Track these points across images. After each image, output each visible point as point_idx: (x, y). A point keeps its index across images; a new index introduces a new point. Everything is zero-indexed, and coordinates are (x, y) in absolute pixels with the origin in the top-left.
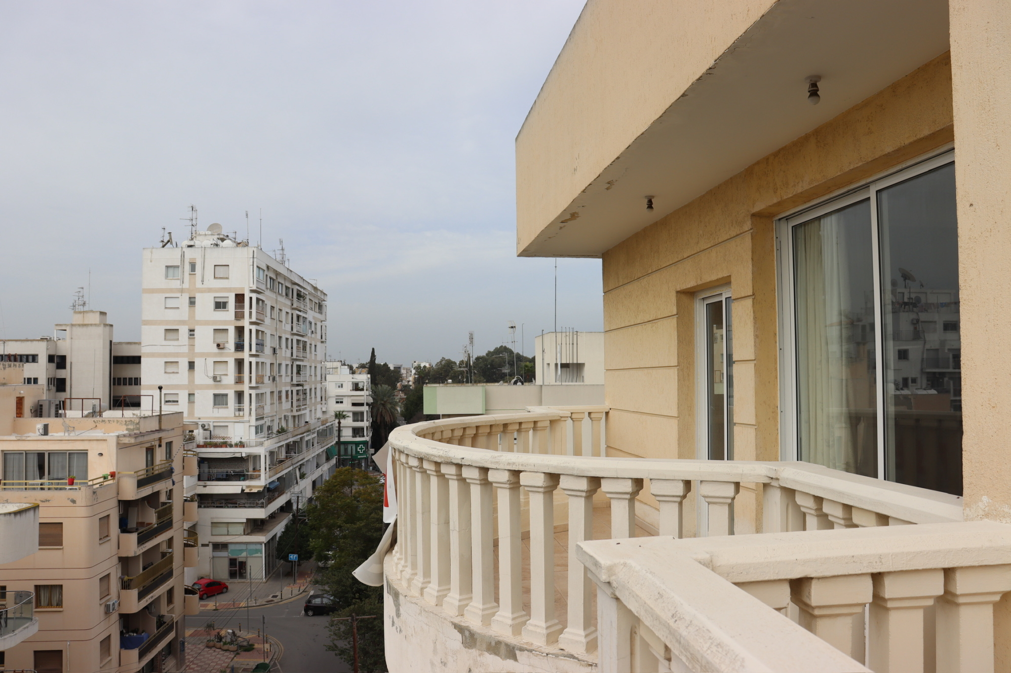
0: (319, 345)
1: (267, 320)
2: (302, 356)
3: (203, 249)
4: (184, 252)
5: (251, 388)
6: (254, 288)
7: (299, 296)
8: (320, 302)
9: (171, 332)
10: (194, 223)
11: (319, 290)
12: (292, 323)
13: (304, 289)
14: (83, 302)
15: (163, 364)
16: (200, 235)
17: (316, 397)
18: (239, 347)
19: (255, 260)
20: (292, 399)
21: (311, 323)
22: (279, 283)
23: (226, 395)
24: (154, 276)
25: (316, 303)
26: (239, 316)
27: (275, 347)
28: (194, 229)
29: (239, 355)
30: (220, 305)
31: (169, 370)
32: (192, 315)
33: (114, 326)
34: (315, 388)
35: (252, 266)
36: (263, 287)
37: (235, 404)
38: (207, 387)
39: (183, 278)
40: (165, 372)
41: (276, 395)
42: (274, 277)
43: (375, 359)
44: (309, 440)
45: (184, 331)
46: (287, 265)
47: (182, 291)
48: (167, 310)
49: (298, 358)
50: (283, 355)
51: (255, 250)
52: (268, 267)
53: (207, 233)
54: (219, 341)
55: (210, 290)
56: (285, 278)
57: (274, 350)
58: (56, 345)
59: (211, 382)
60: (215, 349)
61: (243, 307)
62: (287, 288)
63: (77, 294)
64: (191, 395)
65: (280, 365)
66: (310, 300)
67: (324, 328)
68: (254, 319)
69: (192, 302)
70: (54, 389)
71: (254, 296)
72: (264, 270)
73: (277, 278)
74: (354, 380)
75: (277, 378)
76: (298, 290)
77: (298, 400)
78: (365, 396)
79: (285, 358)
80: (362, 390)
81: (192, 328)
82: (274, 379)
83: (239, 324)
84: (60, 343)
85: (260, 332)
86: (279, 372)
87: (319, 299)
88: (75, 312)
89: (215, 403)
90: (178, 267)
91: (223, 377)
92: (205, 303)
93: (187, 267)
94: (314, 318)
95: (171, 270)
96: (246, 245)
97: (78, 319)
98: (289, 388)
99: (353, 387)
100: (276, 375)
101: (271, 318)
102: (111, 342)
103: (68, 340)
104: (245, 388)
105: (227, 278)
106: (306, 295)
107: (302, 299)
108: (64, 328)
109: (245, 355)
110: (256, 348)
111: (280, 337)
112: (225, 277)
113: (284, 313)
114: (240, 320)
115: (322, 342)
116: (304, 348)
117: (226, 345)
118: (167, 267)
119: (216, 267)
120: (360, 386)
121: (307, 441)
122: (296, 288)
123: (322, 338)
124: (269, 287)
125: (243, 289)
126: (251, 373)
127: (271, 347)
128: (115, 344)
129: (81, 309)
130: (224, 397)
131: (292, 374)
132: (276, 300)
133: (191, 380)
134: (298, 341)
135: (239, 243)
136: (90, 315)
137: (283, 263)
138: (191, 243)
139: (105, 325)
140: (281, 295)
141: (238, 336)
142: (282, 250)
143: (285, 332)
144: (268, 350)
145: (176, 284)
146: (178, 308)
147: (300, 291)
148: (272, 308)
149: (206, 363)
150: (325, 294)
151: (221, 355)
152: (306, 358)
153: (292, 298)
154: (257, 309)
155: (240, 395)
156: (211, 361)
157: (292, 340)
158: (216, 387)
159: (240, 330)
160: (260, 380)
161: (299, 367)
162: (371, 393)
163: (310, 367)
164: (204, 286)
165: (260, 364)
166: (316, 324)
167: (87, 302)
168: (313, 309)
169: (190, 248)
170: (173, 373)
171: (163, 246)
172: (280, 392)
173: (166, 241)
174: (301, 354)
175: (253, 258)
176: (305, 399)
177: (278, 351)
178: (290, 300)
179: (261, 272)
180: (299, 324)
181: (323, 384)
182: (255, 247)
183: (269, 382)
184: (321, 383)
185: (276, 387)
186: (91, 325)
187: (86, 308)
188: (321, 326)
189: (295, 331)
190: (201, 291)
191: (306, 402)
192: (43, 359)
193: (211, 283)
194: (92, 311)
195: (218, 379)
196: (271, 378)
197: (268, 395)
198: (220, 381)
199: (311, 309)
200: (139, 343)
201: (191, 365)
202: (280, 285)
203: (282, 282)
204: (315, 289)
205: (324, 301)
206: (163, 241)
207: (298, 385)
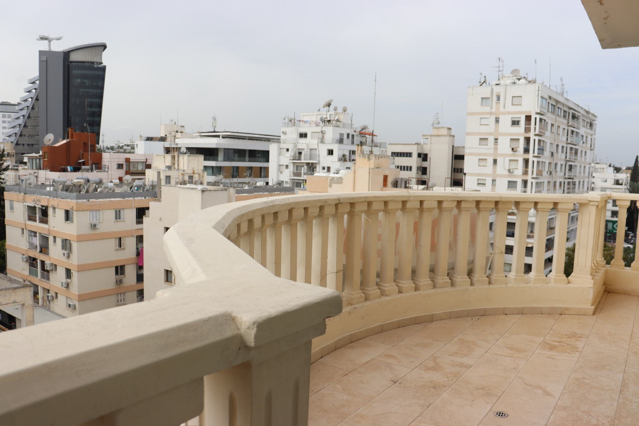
0: (589, 152)
1: (548, 133)
2: (573, 158)
3: (505, 86)
4: (493, 88)
5: (533, 178)
6: (538, 111)
7: (574, 117)
8: (591, 121)
9: (483, 140)
10: (501, 69)
11: (591, 113)
12: (567, 135)
13: (578, 112)
14: (438, 122)
15: (478, 160)
16: (505, 77)
17: (583, 187)
18: (527, 151)
19: (540, 92)
20: (564, 187)
21: (583, 136)
22: (559, 108)
23: (516, 182)
24: (475, 105)
25: (588, 122)
26: (527, 130)
27: (553, 151)
28: (500, 73)
29: (526, 156)
30: (515, 123)
31: (481, 164)
32: (497, 129)
33: (455, 137)
34: (583, 182)
35: (537, 97)
36: (546, 111)
37: (522, 188)
38: (504, 176)
39: (492, 106)
40: (479, 166)
41: (552, 184)
42: (554, 104)
43: (638, 164)
44: (575, 216)
45: (491, 139)
46: (565, 96)
47: (491, 114)
48: (481, 126)
49: (570, 160)
50: (559, 157)
51: (540, 85)
52: (550, 98)
53: (510, 76)
54: (513, 146)
55: (509, 113)
56: (563, 105)
57: (552, 154)
58: (423, 147)
59: (507, 173)
60: (510, 152)
61: (530, 124)
62: (565, 111)
63: (435, 117)
64: (494, 181)
65: (556, 164)
66: (583, 120)
67: (593, 139)
68: (537, 132)
69: (497, 121)
70: (420, 173)
71: (538, 117)
72: (546, 99)
73: (557, 104)
74: (616, 178)
75: (553, 173)
76: (573, 113)
77: (568, 188)
78: (623, 190)
79: (561, 160)
80: (622, 184)
81: (496, 138)
82: (551, 173)
83: (527, 135)
84: (425, 146)
85: (542, 142)
86: (555, 168)
87: (590, 120)
88: (434, 128)
89: (509, 187)
90: (489, 98)
91: (515, 170)
92: (506, 121)
93: (495, 98)
94: (586, 133)
95: (484, 101)
96: (534, 82)
97: (435, 132)
98: (562, 180)
99: (615, 182)
100: (553, 170)
101: (551, 132)
102: (453, 146)
103: (429, 145)
104: (529, 178)
105: (520, 105)
106: (580, 116)
107: (576, 119)
108: (427, 137)
109: (530, 156)
110: (538, 151)
111: (557, 146)
112: (519, 104)
113: (561, 129)
114: (527, 133)
115: (591, 150)
116: (576, 153)
117: (518, 149)
118: (482, 98)
119: (514, 98)
120: (620, 182)
121: (572, 217)
122: (571, 111)
123: (591, 147)
124: (550, 110)
125: (531, 112)
126: (533, 168)
127: (550, 152)
128: (456, 147)
129: (437, 126)
130: (515, 183)
131: (565, 170)
132: (556, 120)
133: (495, 171)
134: (571, 149)
135: (530, 82)
136: (442, 129)
137: (562, 94)
138: (498, 83)
139: (450, 136)
140: (560, 116)
141: (526, 144)
142: (562, 85)
143: (562, 142)
144: (547, 153)
145: (487, 109)
146: (488, 125)
147: (575, 114)
148: (552, 125)
149: (504, 161)
150: (595, 116)
151: (514, 155)
152: (577, 160)
153: (569, 118)
154: (540, 125)
155: (525, 183)
156: (507, 159)
157: (567, 147)
158: (510, 176)
159: (528, 140)
160: (540, 173)
161: (571, 166)
162: (628, 187)
163: (581, 166)
164: (506, 110)
165: (541, 163)
166: (587, 137)
167: (440, 122)
168: (585, 126)
169: (497, 86)
170: (484, 166)
171: (481, 85)
172: (555, 182)
173: (482, 82)
174: (573, 157)
175: (539, 90)
176: (574, 188)
177: (555, 154)
178: (567, 119)
179: (544, 100)
180: (572, 137)
181: (590, 179)
182: (540, 83)
183: (547, 175)
184: (588, 178)
185: (552, 179)
186: (442, 135)
187: (440, 126)
188: (591, 139)
189: (569, 141)
190: (503, 114)
191: (575, 190)
192: (415, 155)
193: (510, 108)
194: (443, 127)
195: (511, 171)
196: (549, 173)
197: (546, 184)
198: (512, 173)
199: (584, 126)
200: (464, 147)
201: (495, 161)
202: (559, 110)
203: (561, 106)
204: (588, 112)
205: (594, 120)
206: (480, 82)
207: (569, 178)
